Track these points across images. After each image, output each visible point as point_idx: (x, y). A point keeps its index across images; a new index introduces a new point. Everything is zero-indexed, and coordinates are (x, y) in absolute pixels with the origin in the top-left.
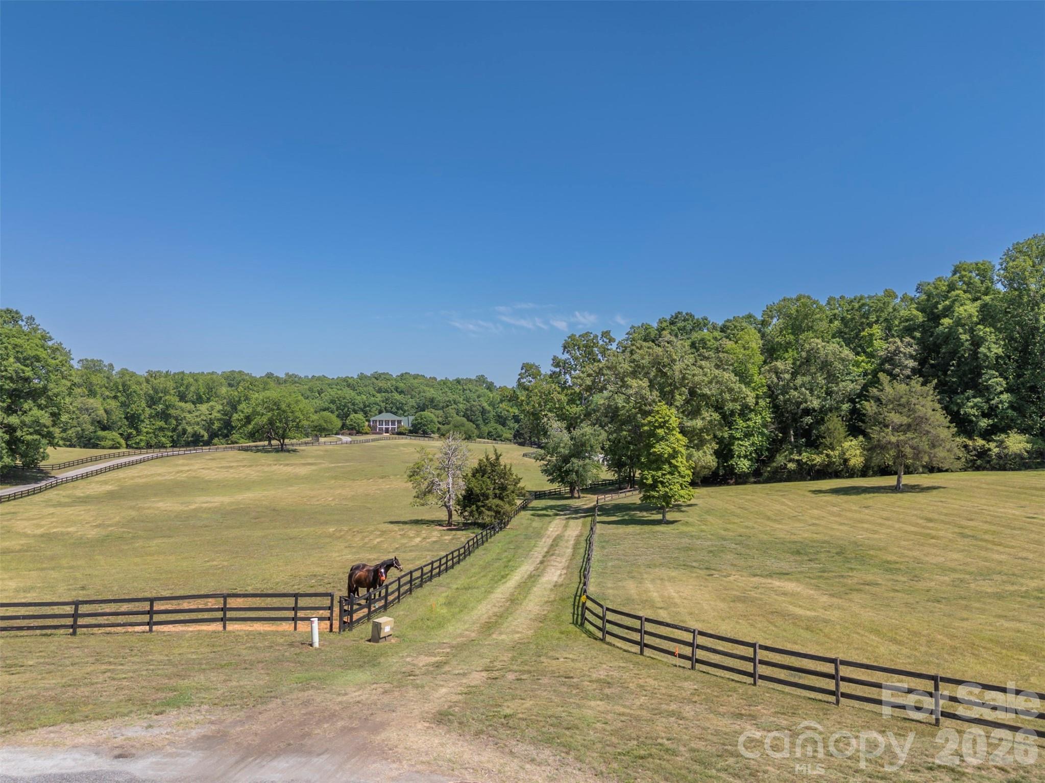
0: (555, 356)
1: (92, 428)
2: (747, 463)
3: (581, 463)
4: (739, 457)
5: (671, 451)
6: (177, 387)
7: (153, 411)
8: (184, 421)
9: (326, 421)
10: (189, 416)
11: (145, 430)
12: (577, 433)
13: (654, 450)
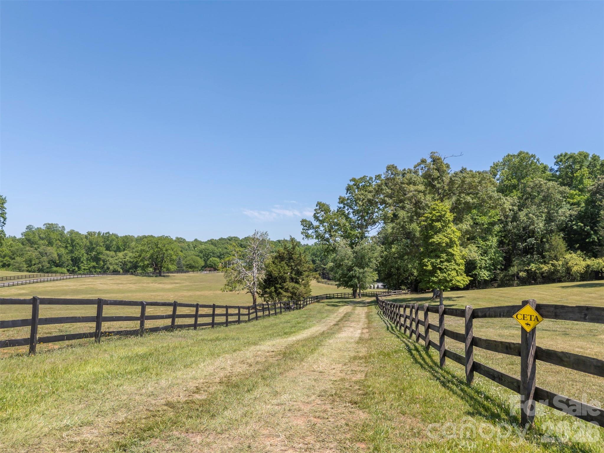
0: (340, 197)
1: (48, 265)
2: (487, 273)
3: (361, 270)
4: (480, 268)
5: (448, 240)
6: (104, 242)
7: (89, 256)
8: (108, 263)
9: (194, 262)
10: (111, 259)
11: (83, 267)
12: (357, 248)
13: (433, 240)
